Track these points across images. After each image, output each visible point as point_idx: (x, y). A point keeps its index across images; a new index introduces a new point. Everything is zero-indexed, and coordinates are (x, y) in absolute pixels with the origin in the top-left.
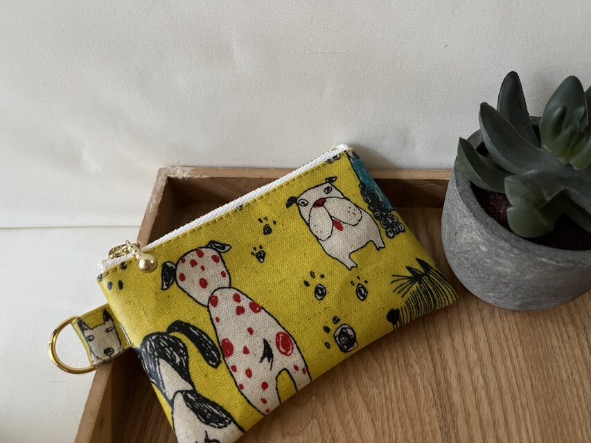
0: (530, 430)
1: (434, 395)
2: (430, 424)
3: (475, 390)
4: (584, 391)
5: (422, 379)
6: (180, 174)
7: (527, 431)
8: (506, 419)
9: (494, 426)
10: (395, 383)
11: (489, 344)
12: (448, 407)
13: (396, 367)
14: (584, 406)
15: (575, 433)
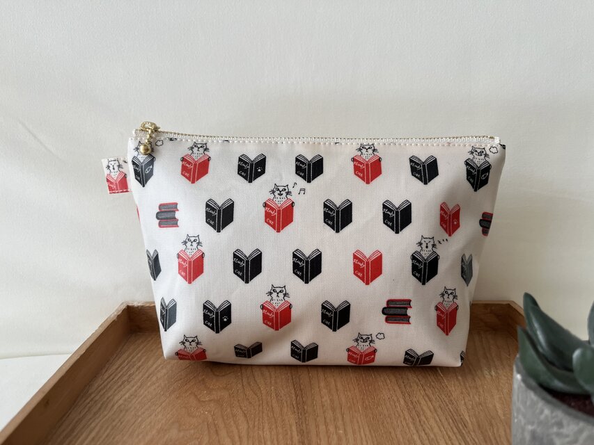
0: (360, 422)
1: (294, 408)
2: (289, 421)
3: (323, 406)
4: (399, 404)
5: (286, 402)
6: (136, 304)
7: (358, 422)
8: (343, 417)
9: (334, 420)
10: (267, 403)
11: (336, 386)
12: (303, 414)
13: (269, 398)
14: (400, 411)
15: (392, 423)
